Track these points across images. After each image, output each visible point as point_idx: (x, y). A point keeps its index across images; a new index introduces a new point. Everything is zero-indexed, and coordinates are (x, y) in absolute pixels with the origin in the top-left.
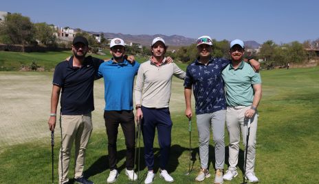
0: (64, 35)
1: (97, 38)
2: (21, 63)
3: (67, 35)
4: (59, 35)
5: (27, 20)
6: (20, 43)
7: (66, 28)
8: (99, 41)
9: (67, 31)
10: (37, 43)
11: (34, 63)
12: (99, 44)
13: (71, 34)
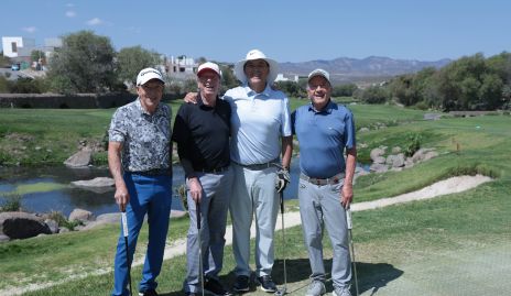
0: (178, 69)
2: (83, 136)
3: (182, 70)
4: (167, 70)
5: (104, 43)
6: (91, 89)
7: (181, 58)
9: (182, 63)
10: (126, 87)
13: (189, 67)
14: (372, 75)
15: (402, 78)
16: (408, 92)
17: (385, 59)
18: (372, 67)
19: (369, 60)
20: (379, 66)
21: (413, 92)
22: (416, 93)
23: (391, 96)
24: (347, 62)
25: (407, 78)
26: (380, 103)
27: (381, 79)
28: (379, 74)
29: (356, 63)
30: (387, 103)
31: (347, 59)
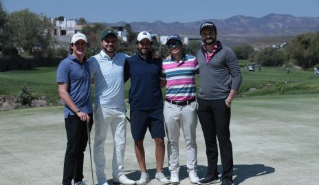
0: (59, 32)
1: (120, 33)
3: (63, 33)
7: (61, 19)
8: (125, 39)
9: (63, 25)
11: (24, 91)
12: (125, 44)
13: (71, 29)
14: (271, 35)
15: (299, 38)
16: (306, 53)
17: (286, 16)
18: (272, 26)
19: (268, 18)
20: (280, 25)
21: (312, 53)
22: (315, 54)
23: (289, 58)
24: (243, 21)
25: (306, 38)
26: (277, 65)
27: (281, 39)
28: (280, 34)
29: (254, 22)
30: (284, 66)
31: (242, 17)
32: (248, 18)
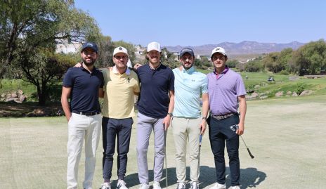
14: (245, 53)
15: (270, 55)
16: (275, 64)
17: (253, 42)
18: (245, 48)
19: (243, 43)
20: (250, 47)
21: (278, 64)
23: (264, 67)
25: (274, 55)
27: (252, 56)
28: (250, 53)
29: (235, 46)
31: (228, 43)
32: (231, 43)
